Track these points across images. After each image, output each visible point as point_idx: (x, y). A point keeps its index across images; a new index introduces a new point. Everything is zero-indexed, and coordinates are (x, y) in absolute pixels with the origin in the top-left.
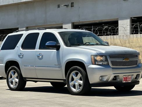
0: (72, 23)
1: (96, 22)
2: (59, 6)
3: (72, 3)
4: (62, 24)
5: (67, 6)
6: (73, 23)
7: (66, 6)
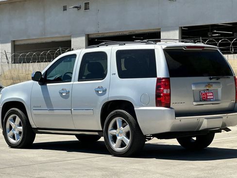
0: (86, 35)
1: (125, 33)
2: (65, 9)
3: (87, 4)
4: (70, 36)
5: (78, 8)
6: (88, 35)
7: (76, 9)
